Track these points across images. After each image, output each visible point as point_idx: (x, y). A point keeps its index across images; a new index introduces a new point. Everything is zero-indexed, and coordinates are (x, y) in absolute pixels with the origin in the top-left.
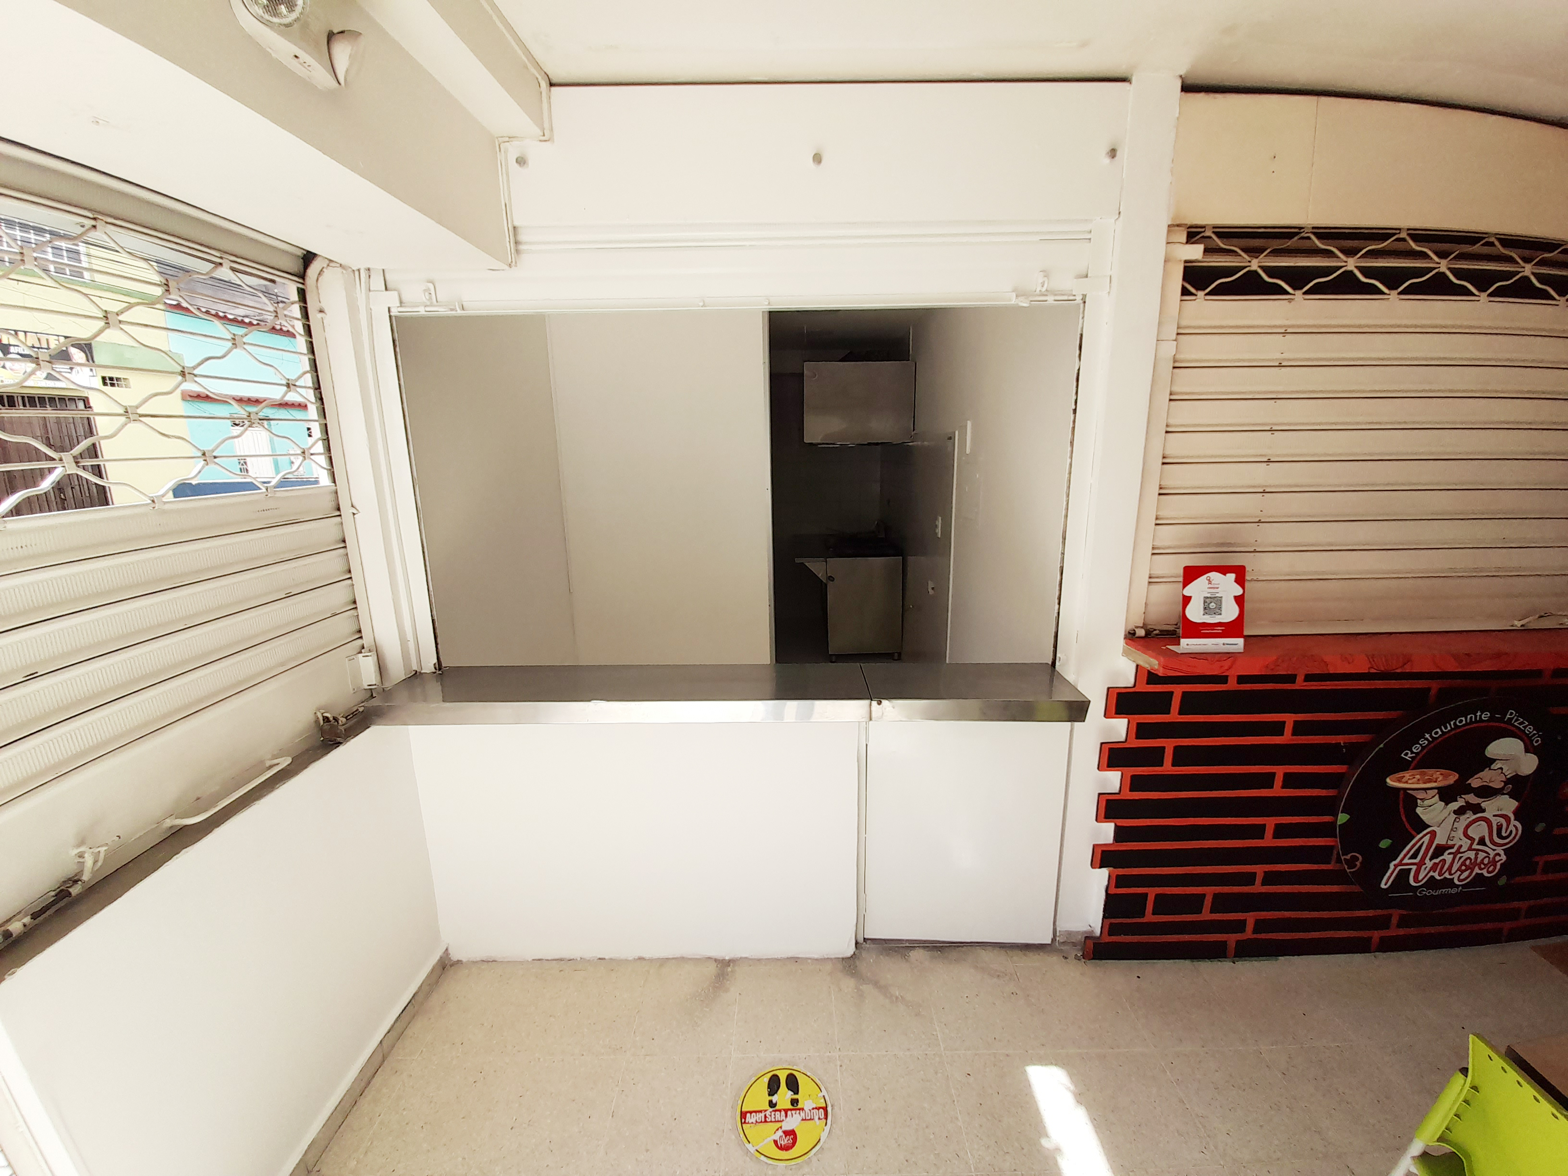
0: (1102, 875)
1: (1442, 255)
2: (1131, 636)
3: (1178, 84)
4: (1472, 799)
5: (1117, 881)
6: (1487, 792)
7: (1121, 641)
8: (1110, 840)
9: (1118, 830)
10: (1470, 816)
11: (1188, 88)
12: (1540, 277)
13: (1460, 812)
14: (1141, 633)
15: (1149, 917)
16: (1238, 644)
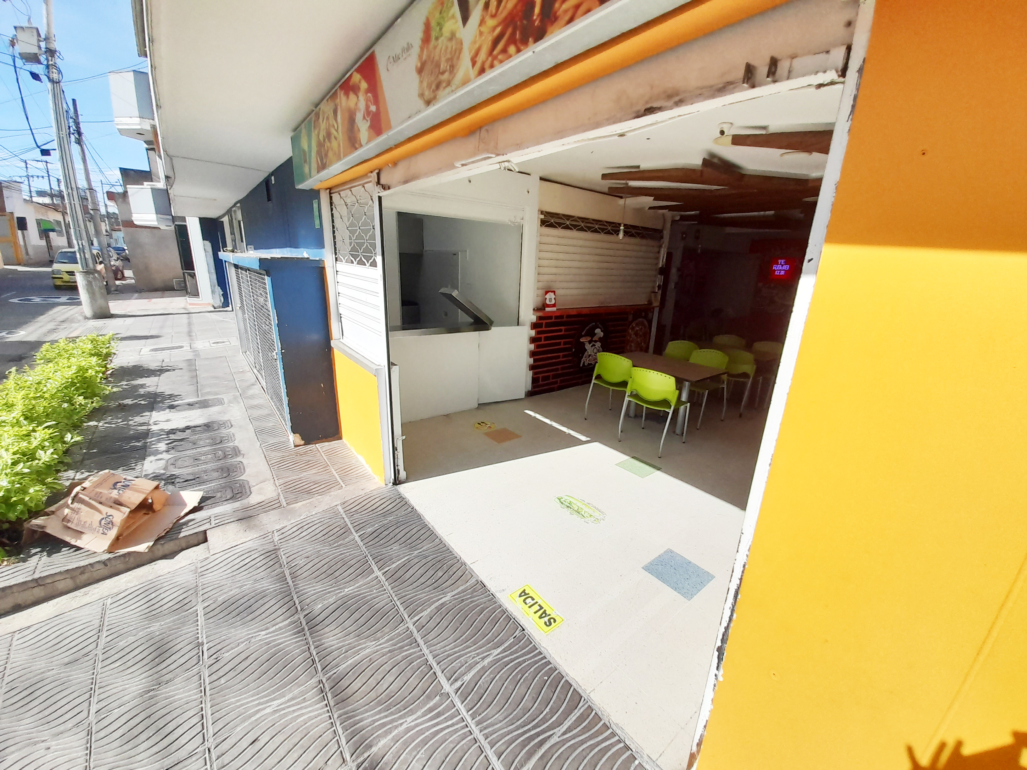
0: (531, 372)
1: (583, 222)
2: (534, 309)
3: (539, 178)
4: (593, 343)
5: (534, 374)
6: (596, 341)
7: (532, 311)
8: (532, 362)
9: (534, 360)
10: (594, 347)
11: (541, 179)
12: (599, 228)
13: (592, 346)
14: (536, 309)
15: (541, 383)
16: (554, 309)
